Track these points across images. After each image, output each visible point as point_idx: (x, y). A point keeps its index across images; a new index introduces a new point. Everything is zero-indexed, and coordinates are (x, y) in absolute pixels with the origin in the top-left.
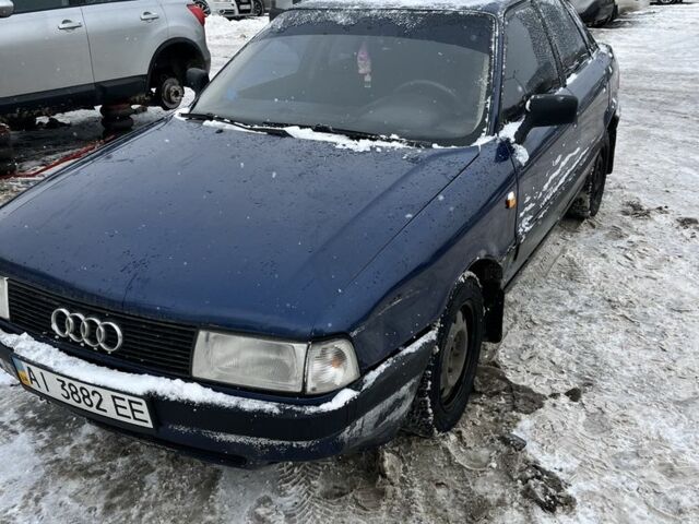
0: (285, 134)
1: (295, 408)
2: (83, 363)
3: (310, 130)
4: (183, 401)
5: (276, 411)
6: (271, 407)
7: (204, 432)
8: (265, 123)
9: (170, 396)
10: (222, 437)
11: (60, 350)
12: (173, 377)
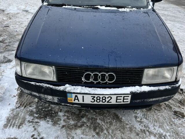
0: (97, 8)
1: (174, 86)
2: (99, 89)
3: (104, 7)
4: (142, 92)
5: (170, 88)
6: (167, 87)
7: (145, 100)
8: (87, 5)
9: (137, 92)
10: (151, 100)
11: (86, 87)
12: (135, 86)
